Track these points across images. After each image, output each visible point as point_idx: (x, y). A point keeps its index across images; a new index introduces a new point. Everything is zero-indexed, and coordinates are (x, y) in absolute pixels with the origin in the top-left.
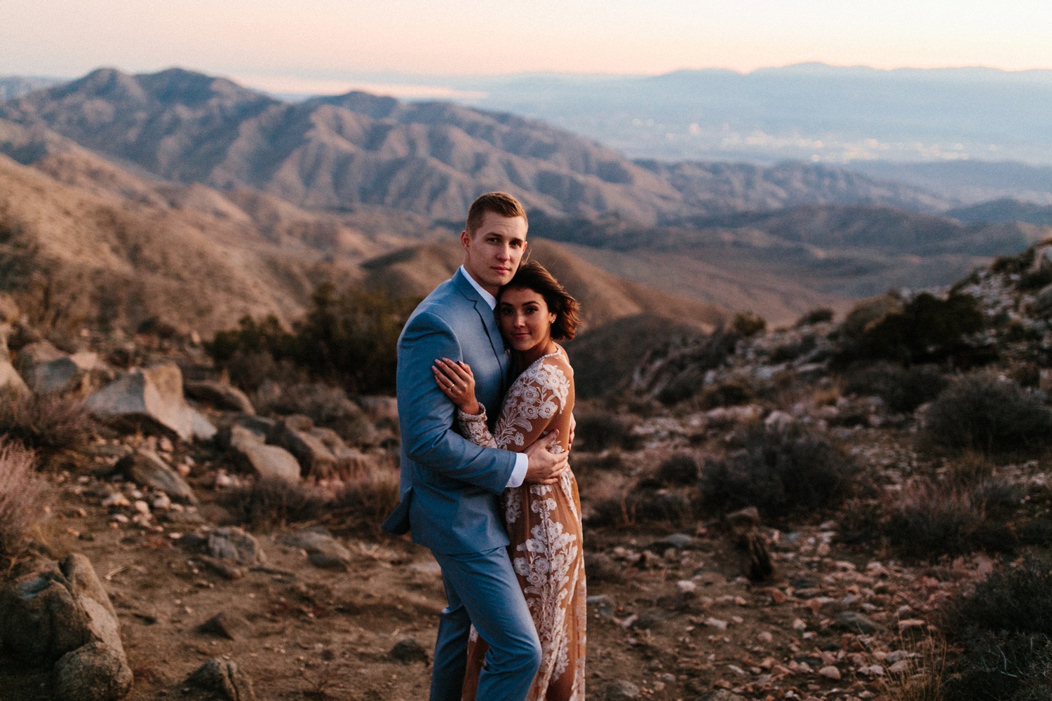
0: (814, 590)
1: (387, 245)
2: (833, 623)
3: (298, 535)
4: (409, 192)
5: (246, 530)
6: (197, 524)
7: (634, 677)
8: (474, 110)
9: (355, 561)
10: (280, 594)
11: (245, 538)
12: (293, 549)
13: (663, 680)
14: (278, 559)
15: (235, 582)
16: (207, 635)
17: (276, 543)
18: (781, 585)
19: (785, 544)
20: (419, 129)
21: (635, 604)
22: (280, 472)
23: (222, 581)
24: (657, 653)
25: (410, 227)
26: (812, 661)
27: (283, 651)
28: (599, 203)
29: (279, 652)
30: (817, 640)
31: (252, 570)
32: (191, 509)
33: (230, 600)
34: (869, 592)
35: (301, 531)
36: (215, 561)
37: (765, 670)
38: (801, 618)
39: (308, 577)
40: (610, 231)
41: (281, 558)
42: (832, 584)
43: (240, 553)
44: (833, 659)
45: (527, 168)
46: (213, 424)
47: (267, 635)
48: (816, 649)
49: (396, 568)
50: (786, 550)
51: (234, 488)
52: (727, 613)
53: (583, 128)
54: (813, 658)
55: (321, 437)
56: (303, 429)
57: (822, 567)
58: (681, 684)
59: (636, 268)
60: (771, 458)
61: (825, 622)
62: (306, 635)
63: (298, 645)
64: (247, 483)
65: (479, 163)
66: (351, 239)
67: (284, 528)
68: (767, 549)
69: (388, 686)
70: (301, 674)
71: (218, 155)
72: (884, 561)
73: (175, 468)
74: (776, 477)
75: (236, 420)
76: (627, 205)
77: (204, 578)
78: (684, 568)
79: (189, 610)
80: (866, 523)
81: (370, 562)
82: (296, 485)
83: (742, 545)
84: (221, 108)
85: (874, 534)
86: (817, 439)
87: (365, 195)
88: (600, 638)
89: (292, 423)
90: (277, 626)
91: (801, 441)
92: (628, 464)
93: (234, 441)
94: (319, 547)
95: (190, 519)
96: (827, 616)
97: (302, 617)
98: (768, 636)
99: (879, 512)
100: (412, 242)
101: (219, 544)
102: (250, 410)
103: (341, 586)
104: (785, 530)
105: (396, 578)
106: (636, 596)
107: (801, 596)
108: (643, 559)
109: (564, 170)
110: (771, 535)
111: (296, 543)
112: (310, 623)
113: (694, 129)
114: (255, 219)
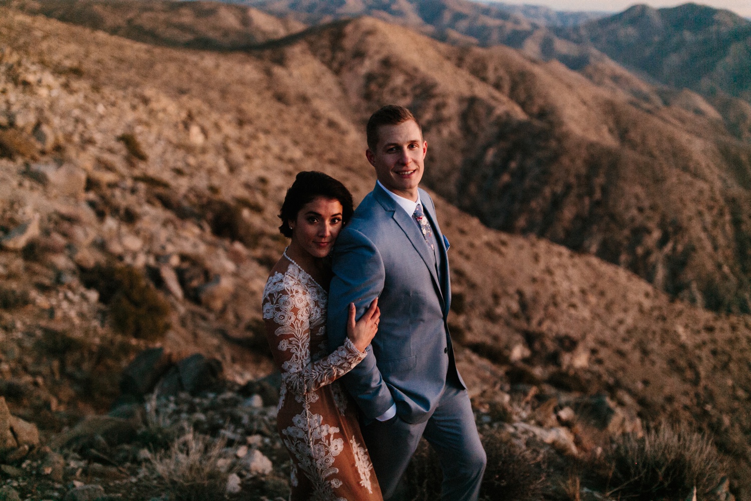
71: (708, 69)
84: (718, 33)
114: (725, 118)
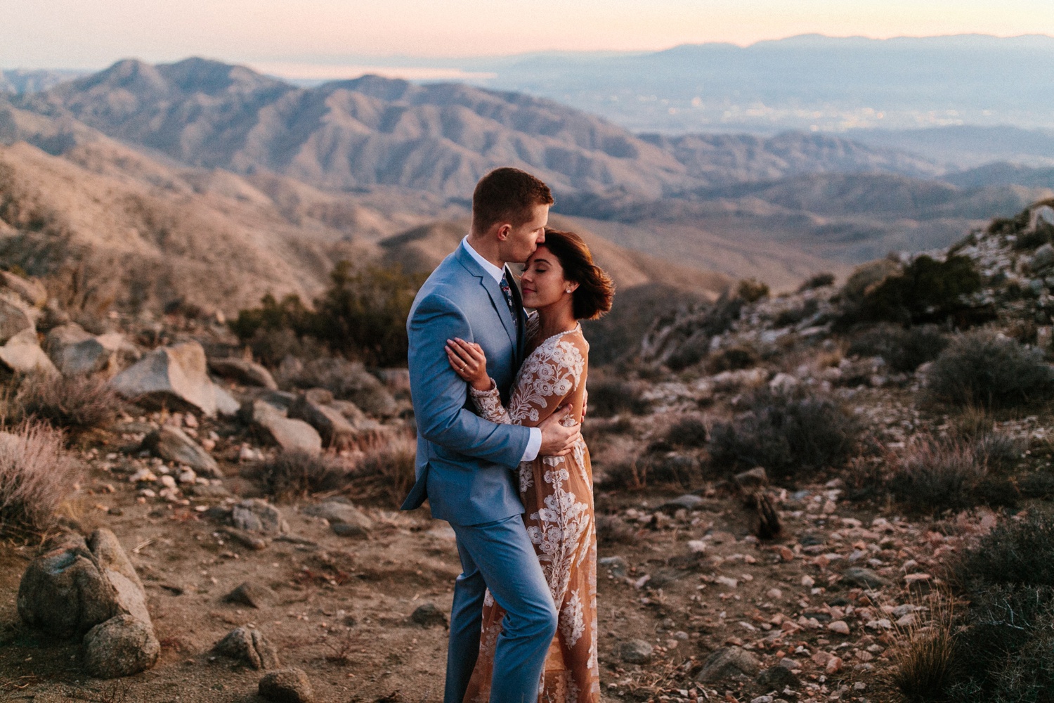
0: (822, 547)
1: (403, 224)
2: (840, 578)
3: (320, 505)
4: (422, 173)
5: (270, 501)
6: (222, 497)
7: (648, 635)
8: (484, 90)
9: (376, 529)
10: (303, 563)
11: (268, 509)
12: (316, 518)
13: (676, 638)
14: (300, 529)
15: (259, 552)
16: (233, 605)
17: (299, 513)
18: (789, 543)
19: (792, 502)
20: (430, 110)
21: (647, 564)
22: (301, 445)
23: (246, 551)
24: (669, 611)
25: (425, 206)
26: (820, 617)
27: (306, 618)
28: (606, 178)
29: (302, 619)
30: (825, 595)
31: (276, 540)
32: (216, 483)
33: (255, 569)
34: (876, 548)
35: (323, 501)
36: (240, 533)
37: (775, 626)
38: (810, 574)
39: (331, 546)
40: (618, 204)
41: (304, 527)
42: (839, 541)
43: (264, 524)
44: (842, 614)
45: (536, 146)
46: (237, 399)
47: (291, 603)
48: (825, 604)
49: (416, 535)
50: (793, 509)
51: (258, 461)
52: (737, 571)
53: (587, 104)
54: (822, 613)
55: (341, 410)
56: (323, 403)
57: (828, 524)
58: (693, 641)
59: (644, 240)
60: (777, 420)
61: (833, 578)
62: (330, 602)
63: (320, 612)
64: (270, 456)
65: (489, 142)
66: (368, 218)
67: (307, 499)
68: (774, 507)
69: (408, 650)
70: (324, 640)
71: (238, 142)
72: (889, 517)
73: (200, 443)
74: (782, 438)
75: (259, 395)
76: (633, 179)
77: (230, 549)
78: (694, 528)
79: (215, 580)
80: (870, 480)
81: (390, 529)
82: (317, 456)
83: (750, 505)
84: (240, 95)
85: (880, 491)
86: (821, 400)
87: (381, 176)
88: (614, 598)
89: (312, 397)
90: (301, 594)
91: (806, 402)
92: (638, 428)
93: (256, 416)
94: (341, 516)
95: (215, 492)
96: (835, 572)
97: (324, 585)
98: (777, 593)
99: (883, 469)
100: (427, 221)
101: (243, 516)
102: (272, 385)
103: (361, 553)
104: (792, 489)
105: (415, 544)
106: (648, 556)
107: (809, 553)
108: (654, 520)
109: (571, 147)
110: (779, 494)
111: (318, 512)
112: (332, 590)
113: (696, 102)
114: (276, 201)
